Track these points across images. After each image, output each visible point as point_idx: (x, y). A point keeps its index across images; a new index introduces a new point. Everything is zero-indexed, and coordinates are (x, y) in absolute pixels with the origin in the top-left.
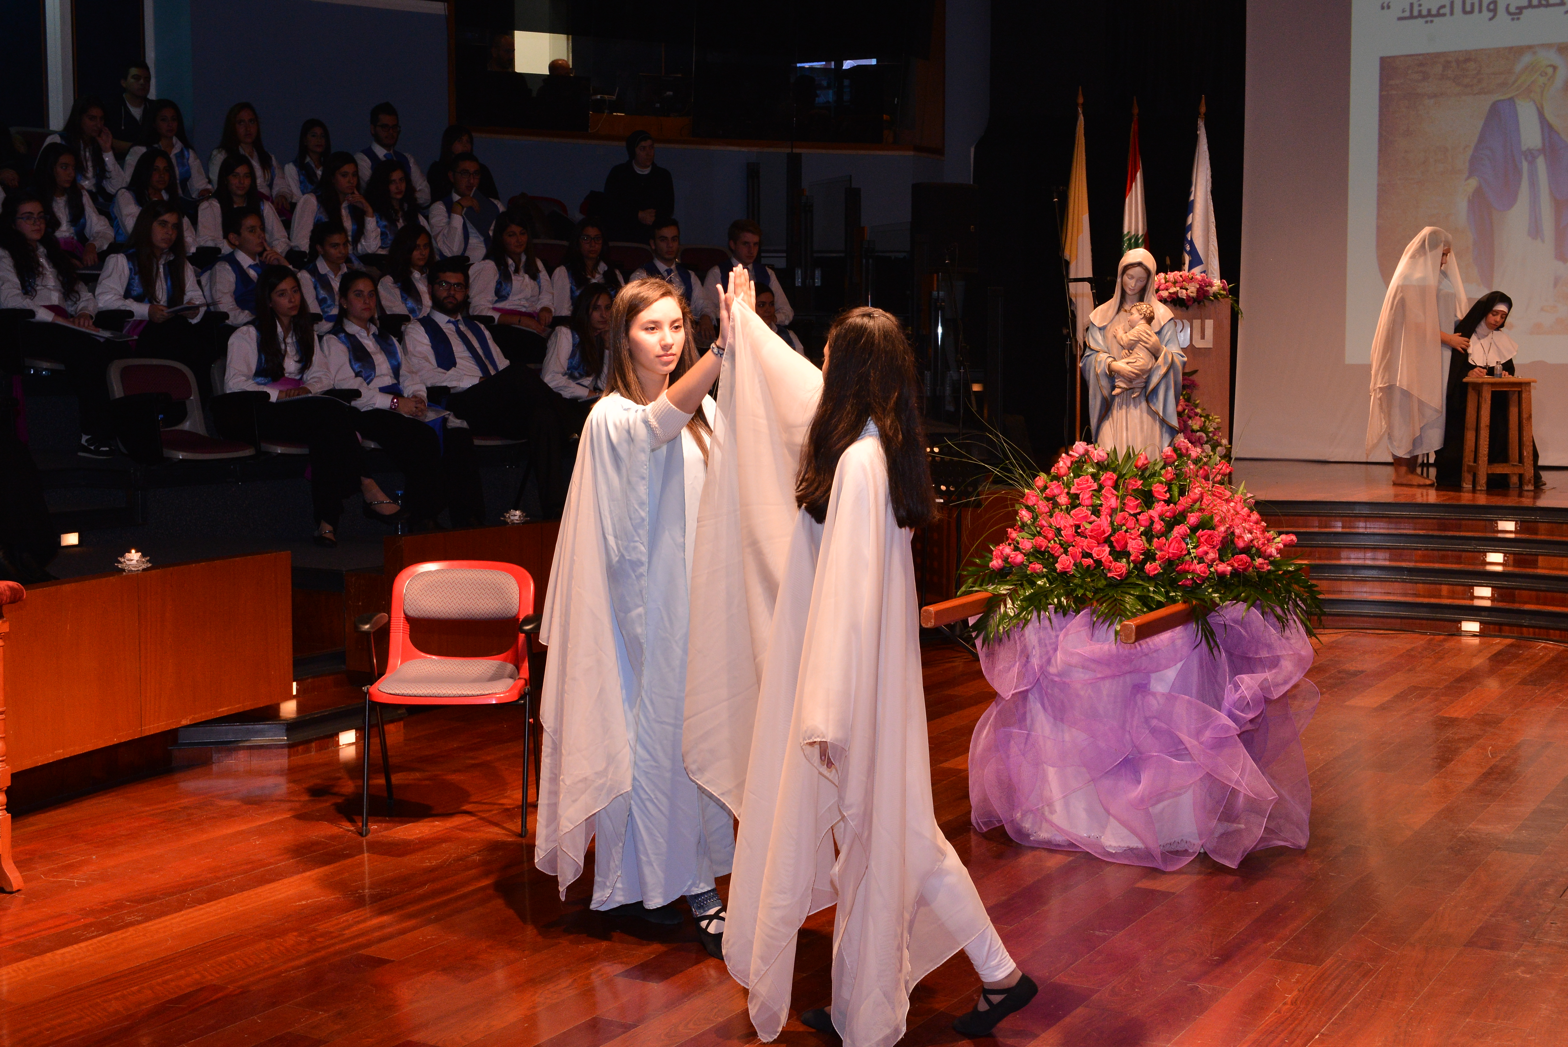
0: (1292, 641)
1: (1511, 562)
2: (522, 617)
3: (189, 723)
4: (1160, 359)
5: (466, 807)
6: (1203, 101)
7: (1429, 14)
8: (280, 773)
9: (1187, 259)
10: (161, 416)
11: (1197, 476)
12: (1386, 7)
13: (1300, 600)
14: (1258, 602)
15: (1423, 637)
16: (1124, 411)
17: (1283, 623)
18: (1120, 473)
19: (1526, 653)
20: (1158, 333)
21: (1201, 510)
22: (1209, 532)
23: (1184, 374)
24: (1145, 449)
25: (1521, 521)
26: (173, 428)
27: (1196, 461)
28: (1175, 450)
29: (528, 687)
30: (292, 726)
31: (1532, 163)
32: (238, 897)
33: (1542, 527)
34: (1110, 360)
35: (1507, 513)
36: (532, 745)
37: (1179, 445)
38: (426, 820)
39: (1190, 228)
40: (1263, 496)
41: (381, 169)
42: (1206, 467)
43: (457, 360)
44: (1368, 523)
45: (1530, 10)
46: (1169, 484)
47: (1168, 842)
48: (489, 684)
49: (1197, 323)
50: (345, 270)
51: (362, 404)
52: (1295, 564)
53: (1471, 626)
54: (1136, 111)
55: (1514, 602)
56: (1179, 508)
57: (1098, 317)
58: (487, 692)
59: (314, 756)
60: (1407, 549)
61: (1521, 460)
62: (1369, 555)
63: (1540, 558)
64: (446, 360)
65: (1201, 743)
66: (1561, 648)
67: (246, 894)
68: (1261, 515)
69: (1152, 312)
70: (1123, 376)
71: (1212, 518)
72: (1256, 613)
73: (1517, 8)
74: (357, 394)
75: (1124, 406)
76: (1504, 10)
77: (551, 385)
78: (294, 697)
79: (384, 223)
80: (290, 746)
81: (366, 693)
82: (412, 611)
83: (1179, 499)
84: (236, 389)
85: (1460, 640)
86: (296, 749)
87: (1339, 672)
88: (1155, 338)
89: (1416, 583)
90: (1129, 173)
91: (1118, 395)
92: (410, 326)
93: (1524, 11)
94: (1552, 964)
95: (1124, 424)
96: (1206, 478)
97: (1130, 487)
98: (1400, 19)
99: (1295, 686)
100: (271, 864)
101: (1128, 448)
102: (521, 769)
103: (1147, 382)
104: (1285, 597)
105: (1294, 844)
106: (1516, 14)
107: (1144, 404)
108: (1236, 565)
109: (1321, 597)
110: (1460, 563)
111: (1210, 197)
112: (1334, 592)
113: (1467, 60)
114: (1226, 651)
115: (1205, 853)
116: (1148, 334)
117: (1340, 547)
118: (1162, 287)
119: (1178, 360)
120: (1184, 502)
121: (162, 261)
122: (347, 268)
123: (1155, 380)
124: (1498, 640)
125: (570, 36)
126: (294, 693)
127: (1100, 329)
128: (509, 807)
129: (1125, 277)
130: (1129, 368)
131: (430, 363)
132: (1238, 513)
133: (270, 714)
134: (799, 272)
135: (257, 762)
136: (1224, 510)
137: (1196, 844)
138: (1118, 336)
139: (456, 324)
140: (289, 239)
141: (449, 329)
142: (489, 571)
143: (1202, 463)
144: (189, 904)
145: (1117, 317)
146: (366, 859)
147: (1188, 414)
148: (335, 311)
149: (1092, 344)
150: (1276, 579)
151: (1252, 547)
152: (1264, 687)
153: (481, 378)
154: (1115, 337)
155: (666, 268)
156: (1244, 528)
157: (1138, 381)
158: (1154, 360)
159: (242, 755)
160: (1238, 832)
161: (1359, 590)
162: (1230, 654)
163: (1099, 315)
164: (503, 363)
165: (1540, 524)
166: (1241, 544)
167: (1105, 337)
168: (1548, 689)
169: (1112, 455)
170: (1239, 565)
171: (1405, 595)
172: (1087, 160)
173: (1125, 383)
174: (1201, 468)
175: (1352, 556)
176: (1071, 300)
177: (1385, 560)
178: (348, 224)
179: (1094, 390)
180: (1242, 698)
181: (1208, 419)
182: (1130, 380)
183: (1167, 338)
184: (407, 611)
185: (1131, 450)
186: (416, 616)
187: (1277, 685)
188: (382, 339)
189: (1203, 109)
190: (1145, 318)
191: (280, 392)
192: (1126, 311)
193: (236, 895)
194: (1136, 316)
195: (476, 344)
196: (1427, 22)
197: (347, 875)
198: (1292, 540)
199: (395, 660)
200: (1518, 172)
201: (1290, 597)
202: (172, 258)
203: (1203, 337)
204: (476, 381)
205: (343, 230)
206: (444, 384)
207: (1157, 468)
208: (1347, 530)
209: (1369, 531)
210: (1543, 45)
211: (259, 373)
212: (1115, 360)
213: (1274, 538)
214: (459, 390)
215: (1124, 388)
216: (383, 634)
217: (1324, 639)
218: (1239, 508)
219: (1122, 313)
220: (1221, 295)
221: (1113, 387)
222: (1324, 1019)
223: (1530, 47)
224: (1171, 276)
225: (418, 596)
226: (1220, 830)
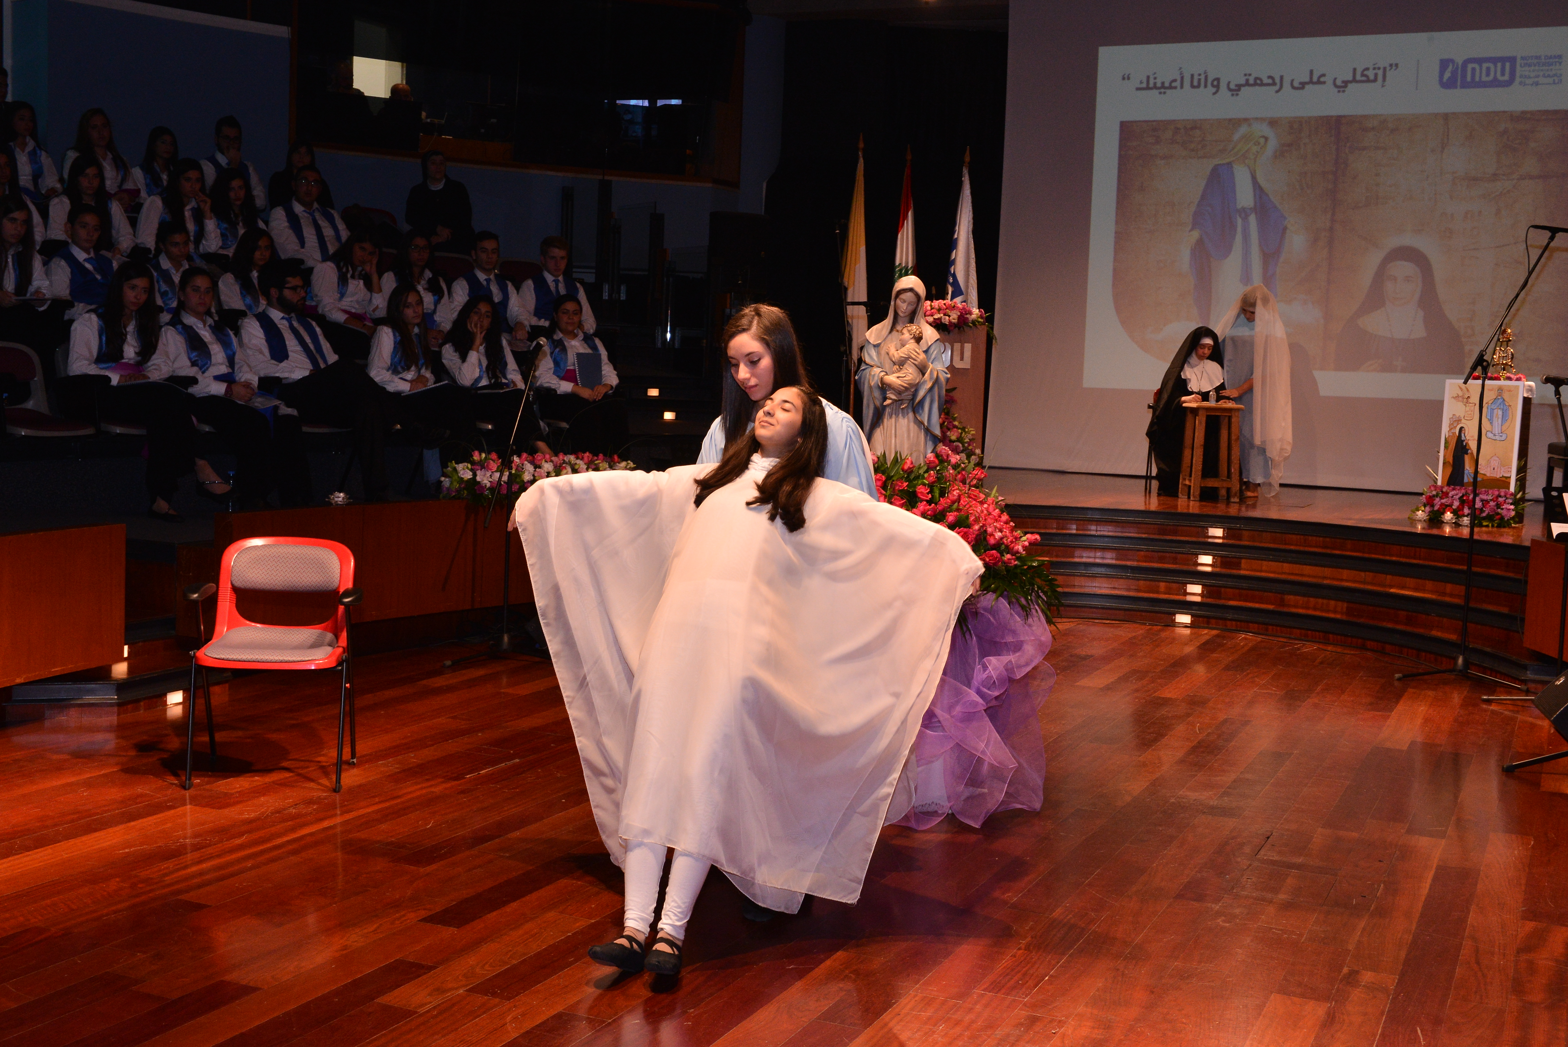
0: (1034, 628)
1: (1218, 563)
2: (341, 591)
3: (23, 681)
4: (926, 375)
5: (285, 764)
6: (968, 152)
7: (1163, 86)
8: (109, 729)
9: (950, 289)
10: (5, 395)
11: (956, 480)
12: (1126, 78)
13: (1042, 592)
14: (1005, 593)
15: (1143, 627)
16: (893, 420)
17: (1026, 612)
18: (889, 475)
19: (1230, 643)
20: (926, 352)
21: (958, 510)
22: (965, 530)
23: (947, 390)
24: (911, 454)
25: (1228, 529)
26: (17, 407)
27: (956, 467)
28: (937, 456)
29: (346, 654)
30: (122, 686)
31: (1245, 219)
32: (64, 845)
33: (1246, 534)
34: (883, 374)
35: (1217, 521)
36: (347, 708)
37: (940, 452)
38: (247, 775)
39: (953, 262)
40: (1011, 500)
41: (224, 175)
42: (963, 473)
43: (290, 354)
44: (1098, 527)
45: (1247, 87)
46: (931, 486)
47: (921, 803)
48: (309, 651)
49: (957, 346)
50: (187, 267)
51: (196, 390)
52: (1038, 560)
53: (1184, 619)
54: (909, 157)
55: (1220, 598)
56: (939, 508)
57: (873, 335)
58: (307, 659)
59: (142, 714)
60: (1131, 550)
61: (1229, 475)
62: (1099, 554)
63: (1243, 561)
64: (279, 353)
65: (952, 717)
66: (1259, 639)
67: (72, 842)
68: (1010, 517)
69: (921, 333)
70: (894, 389)
71: (967, 518)
72: (1003, 602)
73: (1236, 85)
74: (194, 381)
75: (894, 416)
76: (1225, 86)
77: (377, 379)
78: (125, 659)
79: (225, 225)
80: (119, 705)
81: (193, 657)
82: (238, 582)
83: (940, 500)
84: (78, 373)
85: (1173, 631)
86: (125, 708)
87: (1071, 656)
88: (922, 356)
89: (1138, 580)
90: (902, 212)
91: (888, 405)
92: (246, 320)
93: (1243, 89)
94: (1248, 914)
95: (893, 432)
96: (963, 481)
97: (897, 488)
98: (1138, 89)
99: (1035, 668)
100: (98, 814)
101: (896, 453)
102: (337, 730)
103: (915, 395)
104: (1028, 589)
105: (1030, 807)
106: (1236, 90)
107: (911, 415)
108: (988, 560)
109: (1059, 590)
110: (1176, 564)
111: (971, 236)
112: (1068, 586)
113: (1193, 128)
114: (976, 636)
115: (953, 814)
116: (916, 352)
117: (1074, 547)
118: (928, 313)
119: (943, 377)
120: (944, 502)
121: (11, 252)
122: (189, 265)
123: (921, 393)
124: (1206, 631)
125: (405, 64)
126: (126, 655)
127: (875, 346)
128: (324, 764)
129: (898, 301)
130: (899, 382)
131: (264, 355)
132: (990, 514)
133: (102, 674)
134: (606, 287)
135: (88, 719)
136: (979, 511)
137: (945, 806)
138: (891, 354)
139: (289, 320)
140: (134, 236)
141: (283, 325)
142: (312, 547)
143: (960, 469)
144: (16, 851)
145: (890, 335)
146: (188, 810)
147: (947, 426)
148: (174, 304)
149: (868, 360)
150: (1021, 573)
151: (1002, 544)
152: (1009, 669)
153: (311, 370)
154: (888, 354)
155: (486, 277)
156: (996, 527)
157: (906, 394)
158: (921, 376)
159: (73, 712)
160: (982, 795)
161: (1090, 585)
162: (979, 638)
163: (874, 334)
164: (332, 358)
165: (1244, 532)
166: (992, 541)
167: (878, 354)
168: (1248, 674)
169: (881, 459)
170: (990, 560)
171: (1129, 590)
172: (865, 198)
173: (896, 395)
174: (959, 473)
175: (1085, 555)
176: (848, 321)
177: (1112, 559)
178: (191, 226)
179: (868, 400)
180: (990, 677)
181: (965, 431)
182: (899, 392)
183: (933, 356)
184: (234, 582)
185: (898, 455)
186: (243, 587)
187: (1020, 667)
188: (218, 330)
189: (967, 159)
190: (914, 337)
191: (121, 376)
192: (898, 331)
193: (63, 843)
194: (907, 336)
195: (308, 340)
196: (1160, 93)
197: (169, 825)
198: (1036, 539)
199: (221, 629)
200: (1233, 227)
201: (1033, 589)
202: (20, 250)
203: (962, 359)
204: (307, 373)
205: (185, 230)
206: (277, 375)
207: (921, 471)
208: (1081, 532)
209: (1099, 533)
210: (1257, 119)
211: (100, 359)
212: (887, 374)
213: (1021, 537)
214: (291, 381)
215: (894, 400)
216: (211, 603)
217: (1060, 626)
218: (991, 509)
219: (894, 333)
220: (979, 322)
221: (885, 399)
222: (1053, 962)
223: (1246, 120)
224: (936, 303)
225: (245, 568)
226: (966, 794)
